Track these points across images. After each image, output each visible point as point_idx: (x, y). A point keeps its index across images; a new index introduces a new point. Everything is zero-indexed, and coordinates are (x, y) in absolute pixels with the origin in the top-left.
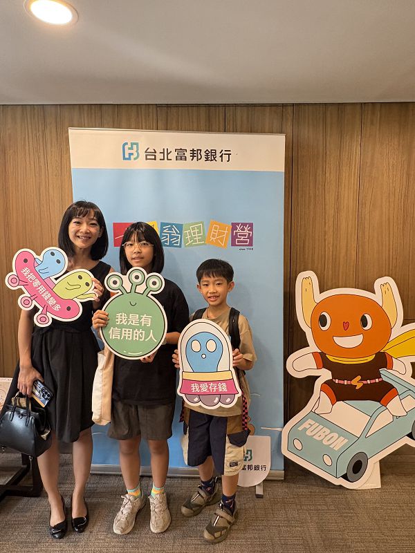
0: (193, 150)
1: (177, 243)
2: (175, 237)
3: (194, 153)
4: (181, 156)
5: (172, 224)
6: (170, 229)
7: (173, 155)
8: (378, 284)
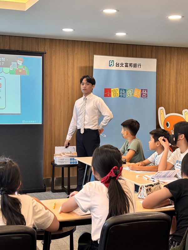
0: (130, 64)
1: (124, 96)
2: (124, 94)
3: (131, 65)
4: (126, 66)
5: (123, 89)
6: (122, 91)
7: (124, 65)
8: (184, 111)
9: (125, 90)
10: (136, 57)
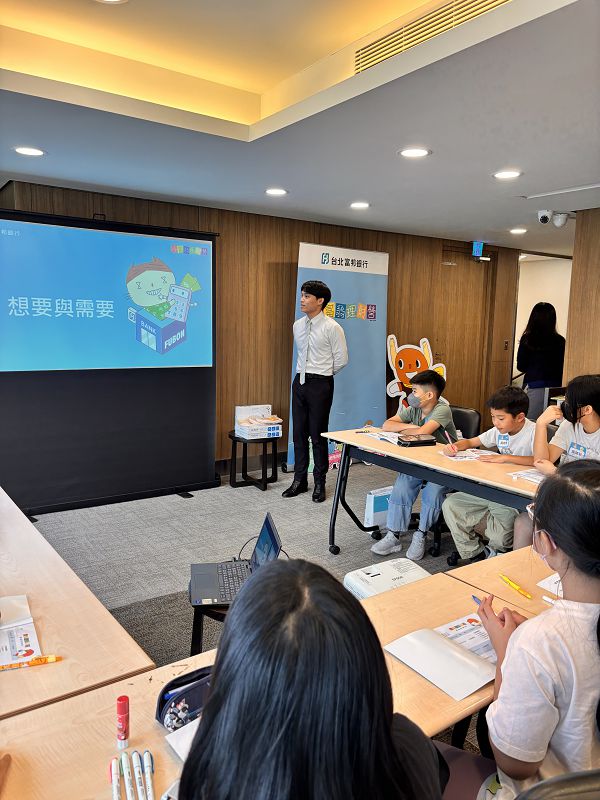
0: (352, 260)
1: (343, 316)
2: (342, 312)
4: (347, 264)
6: (340, 307)
7: (344, 263)
8: (422, 341)
9: (345, 306)
10: (355, 248)
